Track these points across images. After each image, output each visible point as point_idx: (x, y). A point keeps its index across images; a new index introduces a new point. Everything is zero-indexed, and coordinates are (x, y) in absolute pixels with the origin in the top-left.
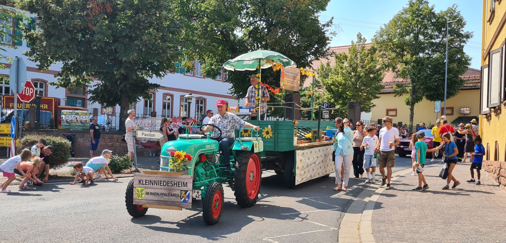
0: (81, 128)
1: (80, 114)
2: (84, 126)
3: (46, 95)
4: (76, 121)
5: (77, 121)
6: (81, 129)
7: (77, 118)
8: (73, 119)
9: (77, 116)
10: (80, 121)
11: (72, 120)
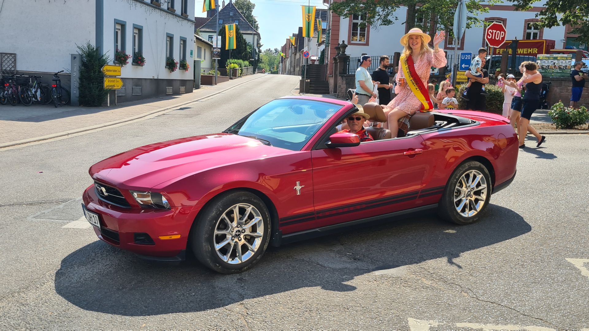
0: (559, 75)
1: (559, 58)
2: (563, 72)
3: (541, 36)
4: (553, 67)
5: (555, 66)
6: (559, 76)
7: (554, 63)
8: (550, 65)
9: (556, 61)
10: (558, 67)
11: (549, 66)
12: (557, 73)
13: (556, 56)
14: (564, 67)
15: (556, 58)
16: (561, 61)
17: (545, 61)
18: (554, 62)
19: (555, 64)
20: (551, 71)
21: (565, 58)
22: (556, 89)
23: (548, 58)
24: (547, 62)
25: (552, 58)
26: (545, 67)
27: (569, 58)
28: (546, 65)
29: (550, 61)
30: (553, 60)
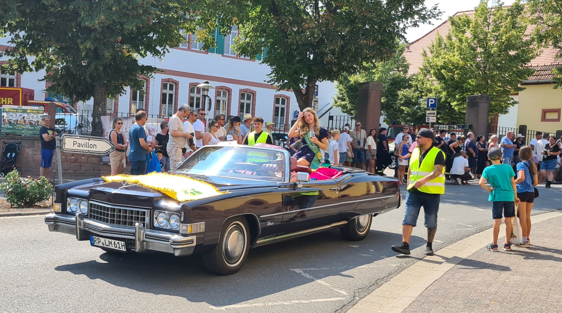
0: (31, 132)
1: (29, 111)
2: (34, 129)
4: (23, 122)
5: (25, 121)
6: (31, 134)
8: (19, 120)
9: (25, 115)
10: (29, 122)
11: (17, 121)
12: (28, 129)
13: (26, 108)
14: (35, 122)
15: (25, 111)
16: (32, 115)
17: (12, 114)
18: (23, 115)
19: (25, 118)
20: (21, 127)
21: (36, 112)
22: (27, 150)
23: (16, 111)
24: (14, 115)
25: (20, 111)
26: (12, 122)
27: (41, 112)
28: (15, 119)
29: (18, 114)
30: (22, 114)
